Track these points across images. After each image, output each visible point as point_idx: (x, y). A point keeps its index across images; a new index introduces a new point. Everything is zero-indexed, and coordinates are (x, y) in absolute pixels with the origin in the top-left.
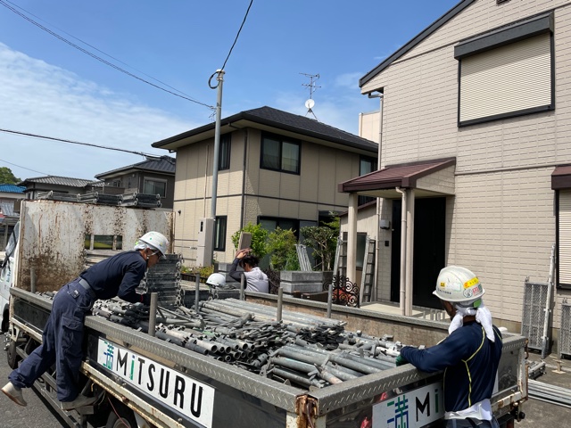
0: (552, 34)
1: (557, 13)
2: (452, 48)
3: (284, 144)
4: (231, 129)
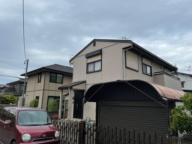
0: (101, 54)
1: (103, 50)
2: (85, 56)
3: (58, 75)
4: (41, 71)
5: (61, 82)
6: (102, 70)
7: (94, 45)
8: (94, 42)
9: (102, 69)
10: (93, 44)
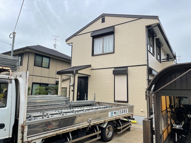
0: (114, 33)
1: (115, 27)
3: (44, 58)
4: (23, 52)
5: (47, 67)
6: (115, 52)
7: (103, 21)
8: (103, 17)
9: (115, 50)
10: (101, 19)
